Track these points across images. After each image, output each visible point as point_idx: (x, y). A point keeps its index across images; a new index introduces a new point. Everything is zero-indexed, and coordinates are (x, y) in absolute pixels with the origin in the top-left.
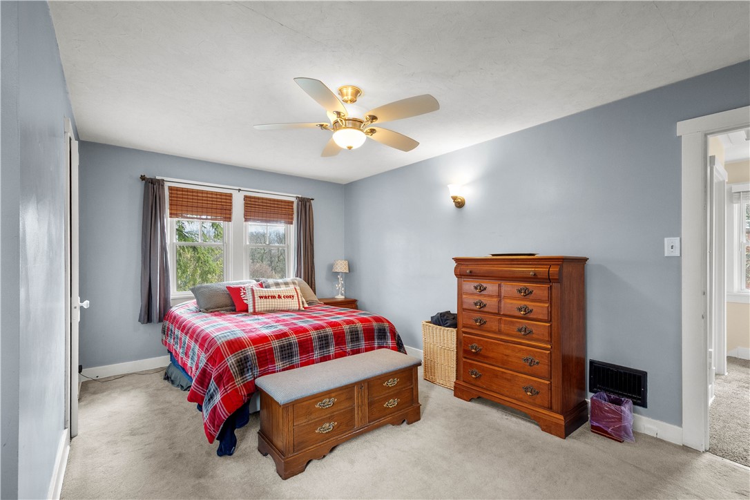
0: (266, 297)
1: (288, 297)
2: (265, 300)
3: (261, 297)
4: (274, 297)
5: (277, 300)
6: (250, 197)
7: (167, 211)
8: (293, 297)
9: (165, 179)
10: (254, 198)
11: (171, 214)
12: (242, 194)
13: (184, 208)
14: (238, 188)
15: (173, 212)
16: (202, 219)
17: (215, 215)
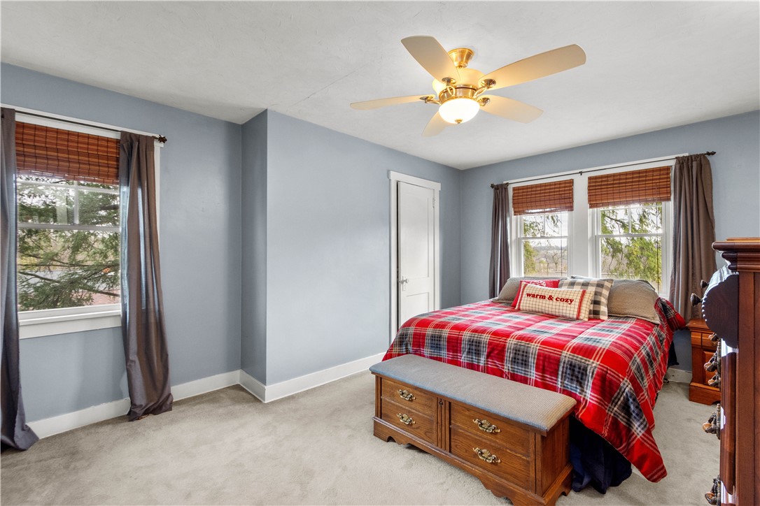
0: (534, 296)
1: (562, 300)
2: (532, 299)
3: (529, 295)
4: (543, 297)
5: (547, 301)
6: (596, 178)
7: (512, 210)
8: (571, 301)
9: (509, 182)
10: (602, 177)
11: (515, 212)
12: (585, 178)
13: (524, 205)
14: (578, 171)
15: (516, 210)
16: (547, 212)
17: (554, 206)
